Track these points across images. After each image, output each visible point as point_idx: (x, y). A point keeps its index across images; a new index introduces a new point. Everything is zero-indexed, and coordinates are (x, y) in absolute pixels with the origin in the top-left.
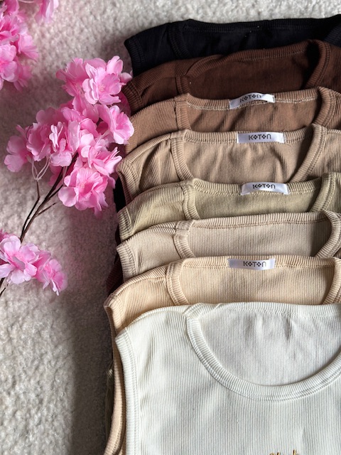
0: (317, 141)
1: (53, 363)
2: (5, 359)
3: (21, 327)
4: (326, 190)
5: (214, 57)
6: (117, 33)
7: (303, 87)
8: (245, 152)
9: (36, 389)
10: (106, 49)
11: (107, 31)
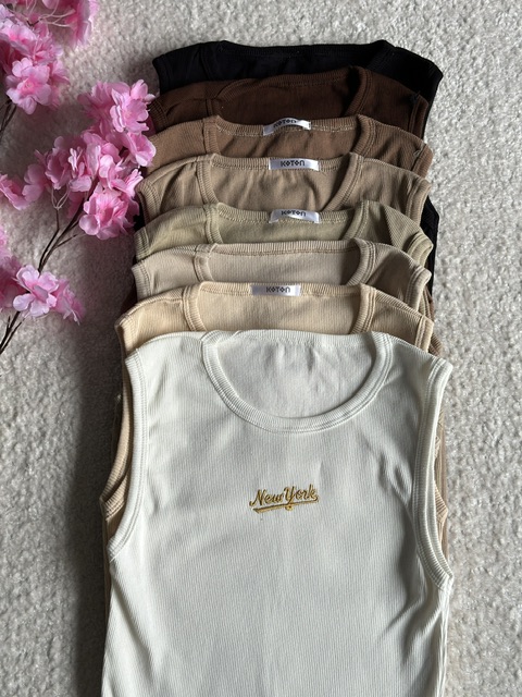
0: (352, 169)
1: (59, 396)
2: (7, 389)
3: (26, 357)
4: (359, 218)
5: (249, 80)
6: (147, 54)
7: (342, 115)
8: (277, 179)
9: (39, 422)
10: (134, 70)
11: (136, 52)
